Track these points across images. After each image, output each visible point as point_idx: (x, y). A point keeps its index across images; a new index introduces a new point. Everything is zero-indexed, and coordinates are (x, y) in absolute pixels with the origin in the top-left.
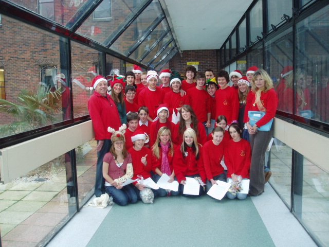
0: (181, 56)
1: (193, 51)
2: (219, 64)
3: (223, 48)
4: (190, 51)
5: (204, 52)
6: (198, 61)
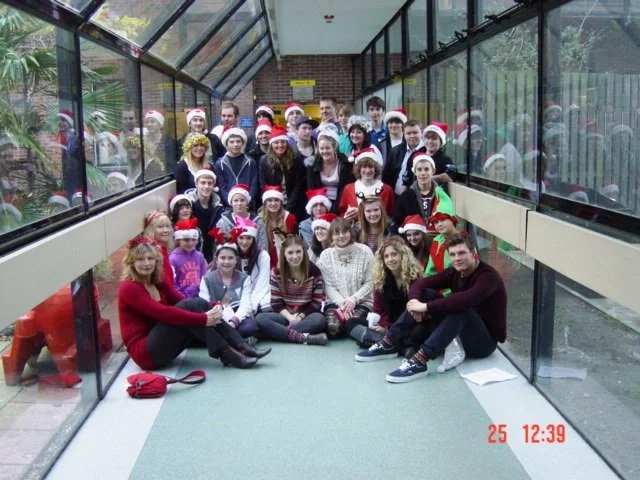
0: (280, 67)
1: (303, 56)
2: (359, 84)
3: (369, 52)
4: (297, 57)
5: (326, 60)
6: (312, 78)
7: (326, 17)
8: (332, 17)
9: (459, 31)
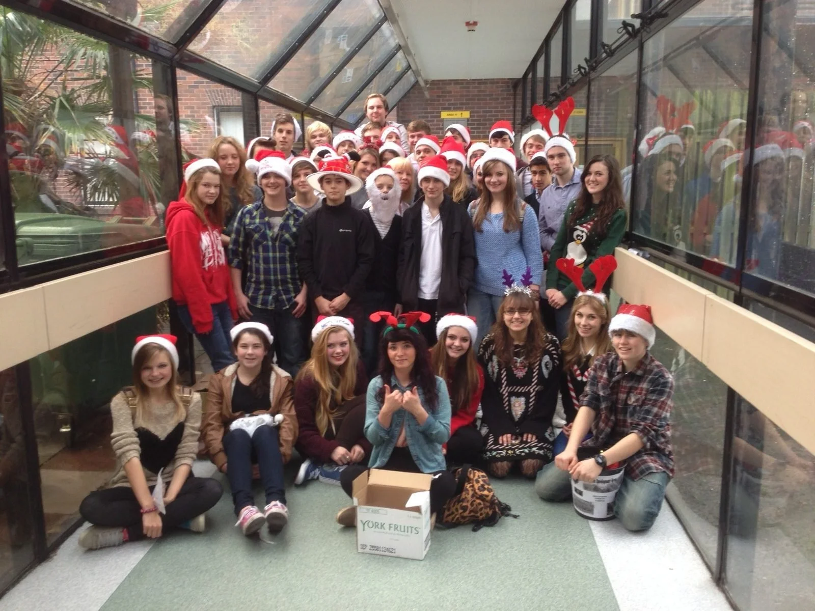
7: (468, 24)
8: (475, 23)
9: (629, 19)
